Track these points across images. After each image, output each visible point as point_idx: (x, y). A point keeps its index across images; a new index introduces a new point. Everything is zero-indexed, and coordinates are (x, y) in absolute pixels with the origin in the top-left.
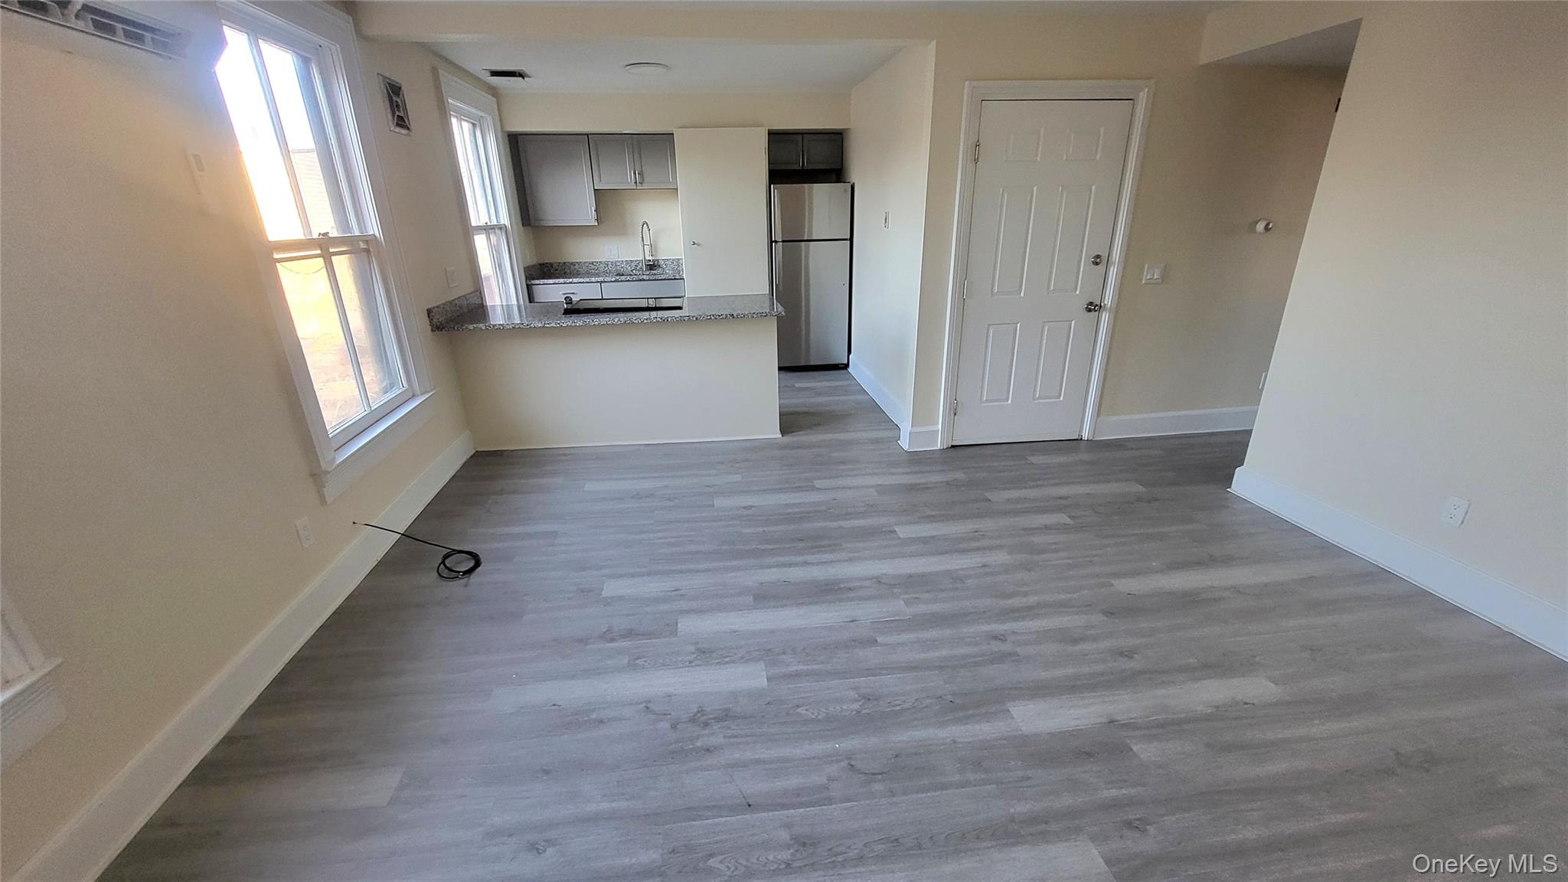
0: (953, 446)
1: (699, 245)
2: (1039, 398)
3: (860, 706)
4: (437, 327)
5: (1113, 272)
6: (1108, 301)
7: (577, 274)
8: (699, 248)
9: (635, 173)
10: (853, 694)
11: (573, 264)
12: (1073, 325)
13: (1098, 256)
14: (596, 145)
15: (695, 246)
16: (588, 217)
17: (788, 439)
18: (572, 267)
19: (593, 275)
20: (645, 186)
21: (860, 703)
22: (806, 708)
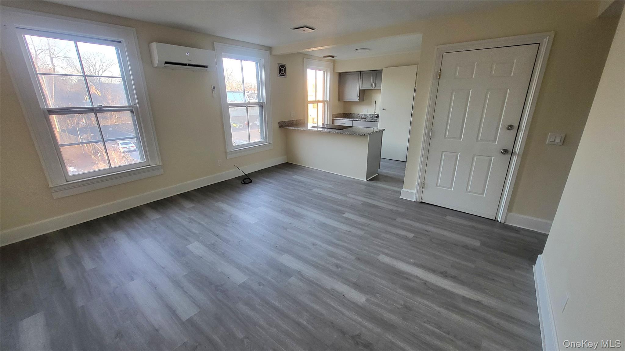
0: (421, 202)
1: (385, 110)
2: (469, 192)
3: (401, 307)
4: (280, 127)
5: (521, 135)
6: (517, 150)
7: (353, 117)
8: (385, 111)
9: (373, 84)
10: (402, 303)
11: (353, 114)
12: (493, 159)
13: (511, 126)
14: (363, 75)
15: (384, 110)
16: (356, 98)
17: (369, 182)
18: (352, 115)
19: (358, 118)
20: (376, 88)
21: (402, 307)
22: (380, 295)
